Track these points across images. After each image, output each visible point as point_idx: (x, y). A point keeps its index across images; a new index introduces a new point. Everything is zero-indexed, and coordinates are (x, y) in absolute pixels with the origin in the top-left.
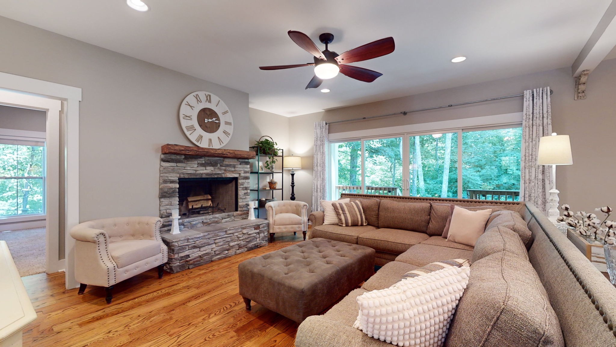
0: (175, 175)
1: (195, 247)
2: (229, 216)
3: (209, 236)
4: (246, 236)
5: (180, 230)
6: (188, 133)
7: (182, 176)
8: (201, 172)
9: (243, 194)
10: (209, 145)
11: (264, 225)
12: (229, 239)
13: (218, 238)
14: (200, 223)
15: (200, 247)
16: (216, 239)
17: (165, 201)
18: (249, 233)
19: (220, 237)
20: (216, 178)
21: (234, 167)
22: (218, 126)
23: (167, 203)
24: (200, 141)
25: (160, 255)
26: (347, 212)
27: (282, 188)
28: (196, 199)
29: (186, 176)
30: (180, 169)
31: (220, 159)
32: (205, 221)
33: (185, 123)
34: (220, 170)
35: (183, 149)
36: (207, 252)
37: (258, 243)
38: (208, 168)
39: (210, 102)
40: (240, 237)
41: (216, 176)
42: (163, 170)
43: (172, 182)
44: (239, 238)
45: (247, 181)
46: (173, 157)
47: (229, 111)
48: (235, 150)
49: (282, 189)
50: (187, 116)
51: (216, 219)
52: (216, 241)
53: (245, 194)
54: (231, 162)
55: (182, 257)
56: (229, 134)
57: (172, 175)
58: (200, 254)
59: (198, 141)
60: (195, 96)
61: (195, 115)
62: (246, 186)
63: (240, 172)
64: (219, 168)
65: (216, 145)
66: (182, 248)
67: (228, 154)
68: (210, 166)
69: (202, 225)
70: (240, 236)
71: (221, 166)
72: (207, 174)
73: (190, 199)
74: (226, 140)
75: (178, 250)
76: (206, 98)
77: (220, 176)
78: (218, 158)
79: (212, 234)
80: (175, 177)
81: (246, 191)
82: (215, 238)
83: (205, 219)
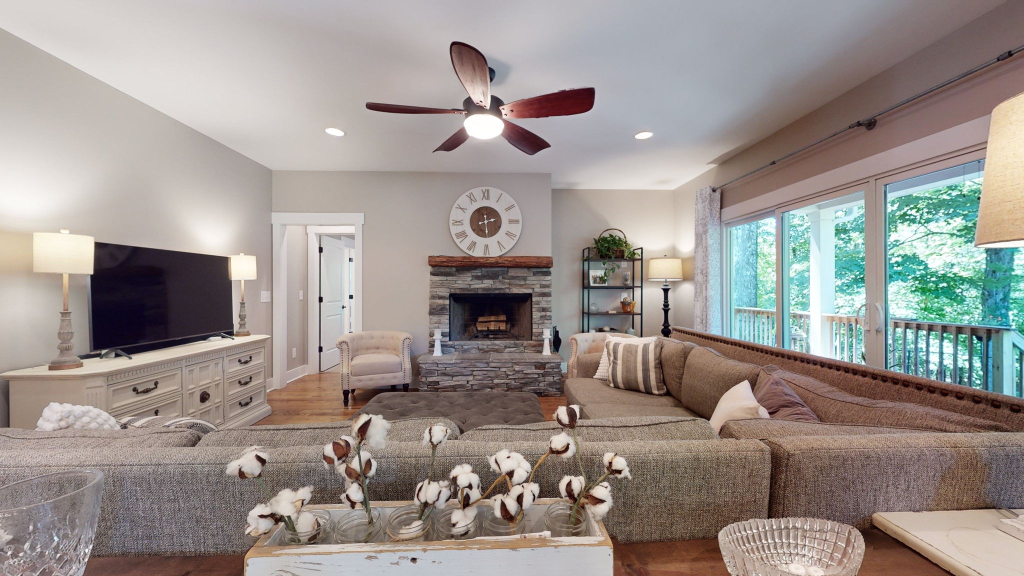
0: (444, 290)
1: (445, 374)
2: (516, 346)
3: (463, 365)
4: (520, 376)
5: (443, 352)
6: (457, 241)
7: (452, 290)
8: (477, 286)
9: (539, 317)
10: (485, 253)
11: (552, 365)
12: (492, 374)
13: (476, 369)
14: (474, 348)
15: (453, 376)
16: (474, 371)
17: (435, 318)
18: (524, 372)
19: (479, 369)
20: (497, 294)
21: (525, 279)
22: (497, 227)
23: (436, 321)
24: (472, 250)
25: (401, 374)
26: (619, 362)
27: (640, 312)
28: (487, 320)
29: (458, 292)
30: (450, 283)
31: (503, 269)
32: (481, 347)
33: (455, 230)
34: (503, 283)
35: (445, 260)
36: (460, 383)
37: (540, 389)
38: (485, 281)
39: (488, 198)
40: (510, 375)
41: (497, 292)
42: (433, 285)
43: (441, 298)
44: (508, 375)
45: (545, 299)
46: (442, 270)
47: (516, 204)
48: (518, 257)
49: (641, 314)
50: (457, 222)
51: (497, 347)
52: (474, 373)
53: (541, 317)
54: (517, 273)
55: (431, 382)
56: (515, 236)
57: (440, 290)
58: (452, 384)
59: (470, 249)
60: (469, 195)
61: (466, 217)
62: (544, 306)
63: (533, 287)
64: (500, 281)
65: (495, 252)
66: (430, 373)
67: (505, 262)
68: (488, 279)
69: (478, 351)
70: (509, 373)
71: (503, 278)
72: (484, 289)
73: (480, 319)
74: (509, 244)
75: (426, 373)
76: (482, 195)
77: (502, 292)
78: (500, 269)
79: (467, 362)
80: (445, 292)
81: (543, 314)
82: (472, 369)
83: (482, 345)
